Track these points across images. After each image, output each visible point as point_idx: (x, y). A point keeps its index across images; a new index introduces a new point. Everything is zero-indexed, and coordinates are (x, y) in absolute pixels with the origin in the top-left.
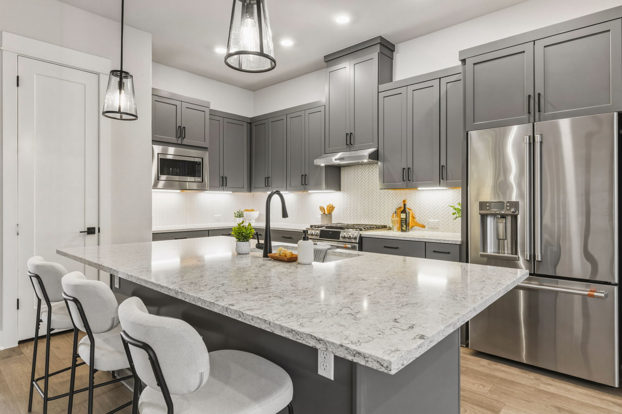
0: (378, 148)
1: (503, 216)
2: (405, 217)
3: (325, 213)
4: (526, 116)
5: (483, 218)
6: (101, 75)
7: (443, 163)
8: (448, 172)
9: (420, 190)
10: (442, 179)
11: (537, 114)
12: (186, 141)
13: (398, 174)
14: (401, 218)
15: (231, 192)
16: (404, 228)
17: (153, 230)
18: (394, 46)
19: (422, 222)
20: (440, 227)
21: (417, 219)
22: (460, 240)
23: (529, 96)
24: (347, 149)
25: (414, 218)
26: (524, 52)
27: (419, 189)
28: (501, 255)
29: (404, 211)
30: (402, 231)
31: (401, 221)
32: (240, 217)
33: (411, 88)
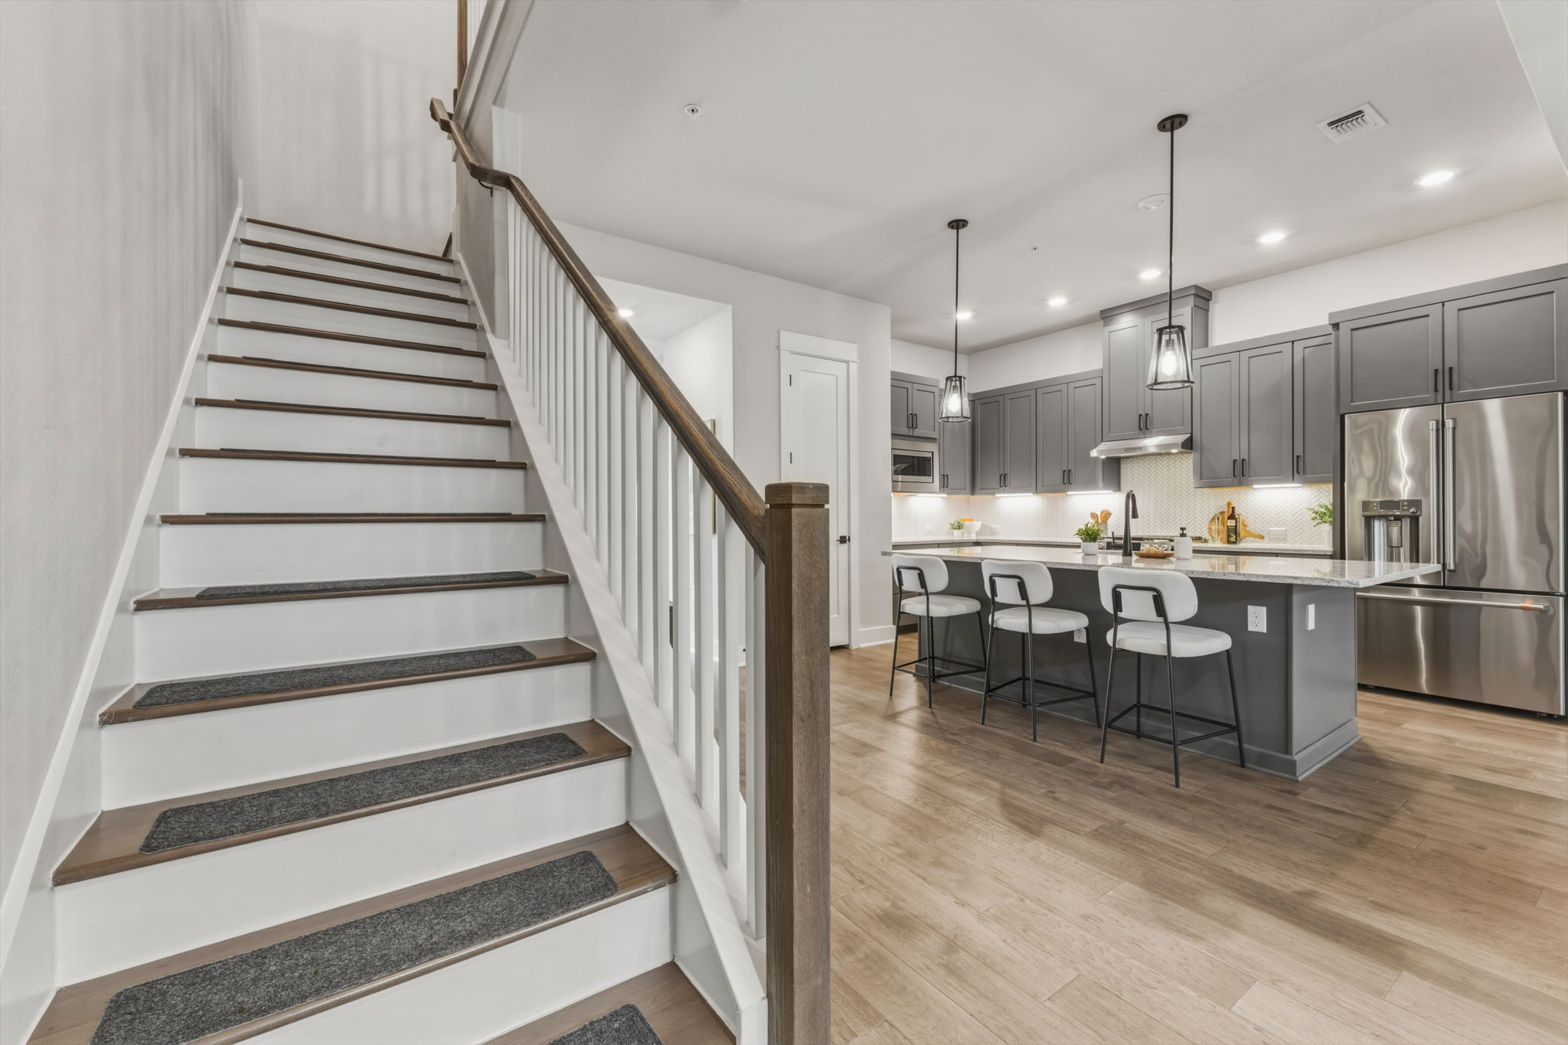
0: (1192, 433)
1: (1398, 518)
2: (1234, 525)
3: (1097, 522)
4: (1429, 396)
5: (1368, 521)
6: (851, 364)
7: (1298, 451)
8: (1307, 464)
9: (1255, 489)
10: (1298, 473)
11: (1447, 391)
12: (918, 432)
13: (1224, 467)
14: (1227, 526)
15: (945, 495)
16: (1233, 539)
17: (893, 541)
18: (1210, 293)
19: (1258, 531)
20: (1288, 538)
21: (1251, 527)
22: (1331, 549)
23: (1436, 371)
24: (1140, 435)
25: (1245, 526)
26: (1428, 316)
27: (1255, 486)
29: (1232, 517)
30: (1229, 542)
31: (1228, 530)
32: (959, 529)
33: (1245, 355)
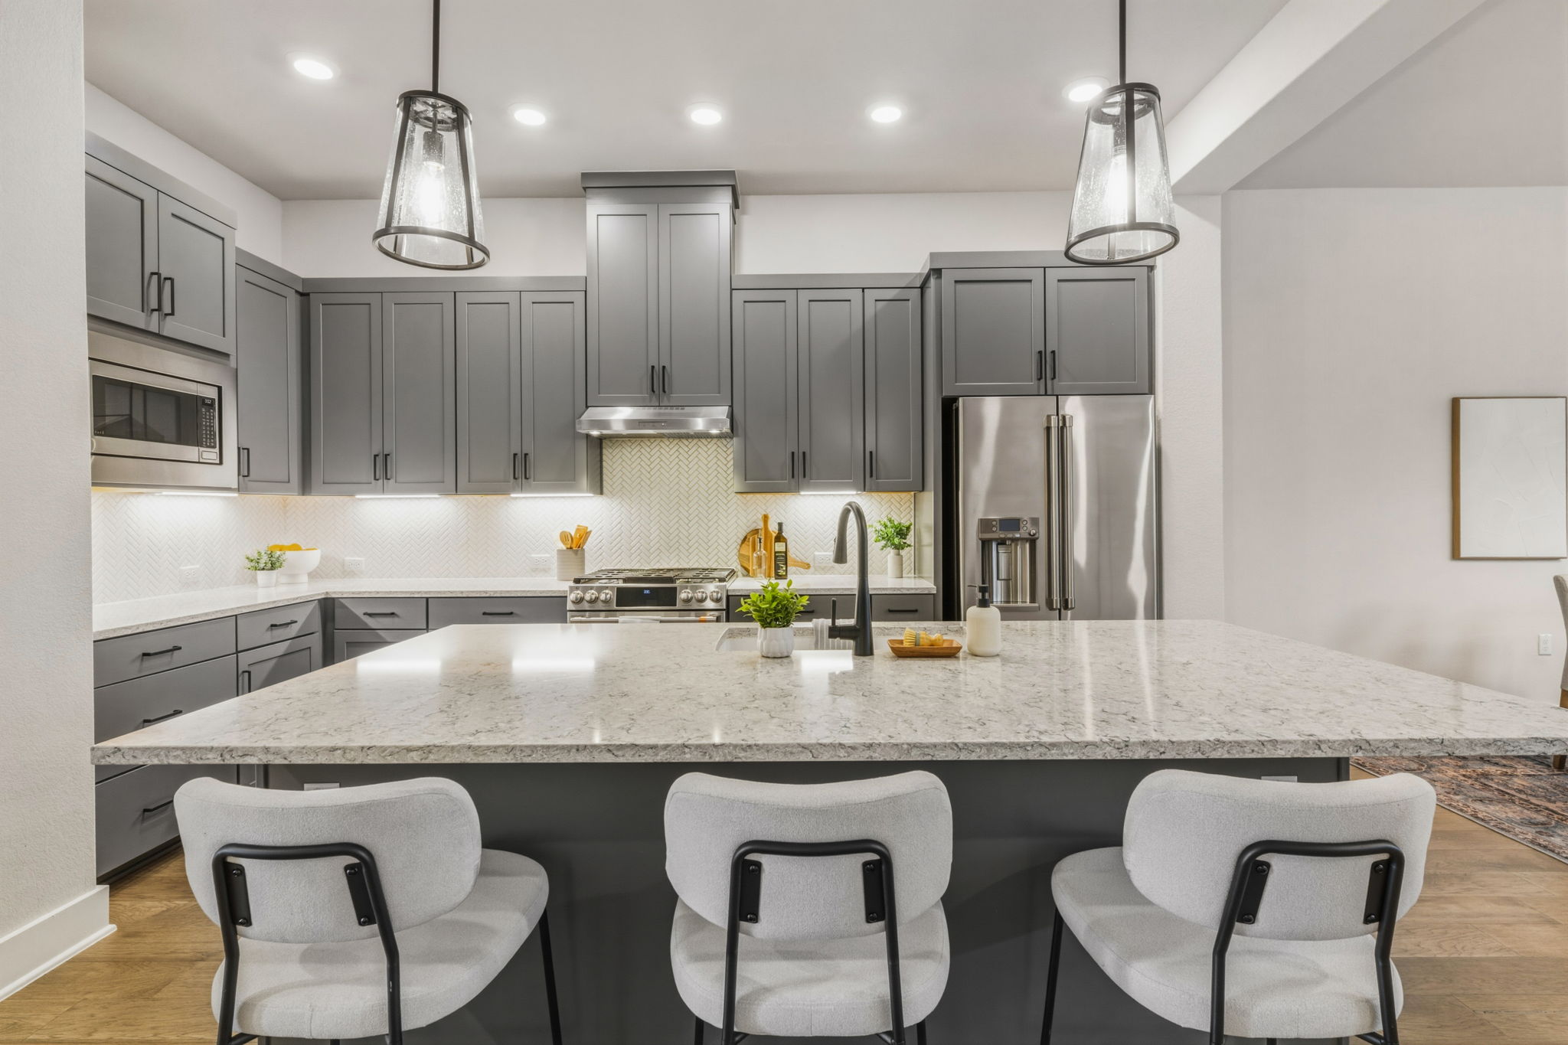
0: (732, 406)
2: (782, 550)
3: (571, 548)
4: (1035, 383)
5: (985, 544)
7: (871, 446)
8: (882, 463)
9: (798, 497)
10: (870, 475)
11: (1049, 381)
13: (778, 463)
14: (776, 553)
16: (781, 572)
19: (801, 558)
21: (793, 552)
22: (932, 586)
23: (1040, 354)
24: (651, 401)
26: (1031, 281)
27: (802, 493)
28: (1011, 605)
29: (778, 538)
30: (776, 576)
31: (776, 557)
33: (805, 296)
